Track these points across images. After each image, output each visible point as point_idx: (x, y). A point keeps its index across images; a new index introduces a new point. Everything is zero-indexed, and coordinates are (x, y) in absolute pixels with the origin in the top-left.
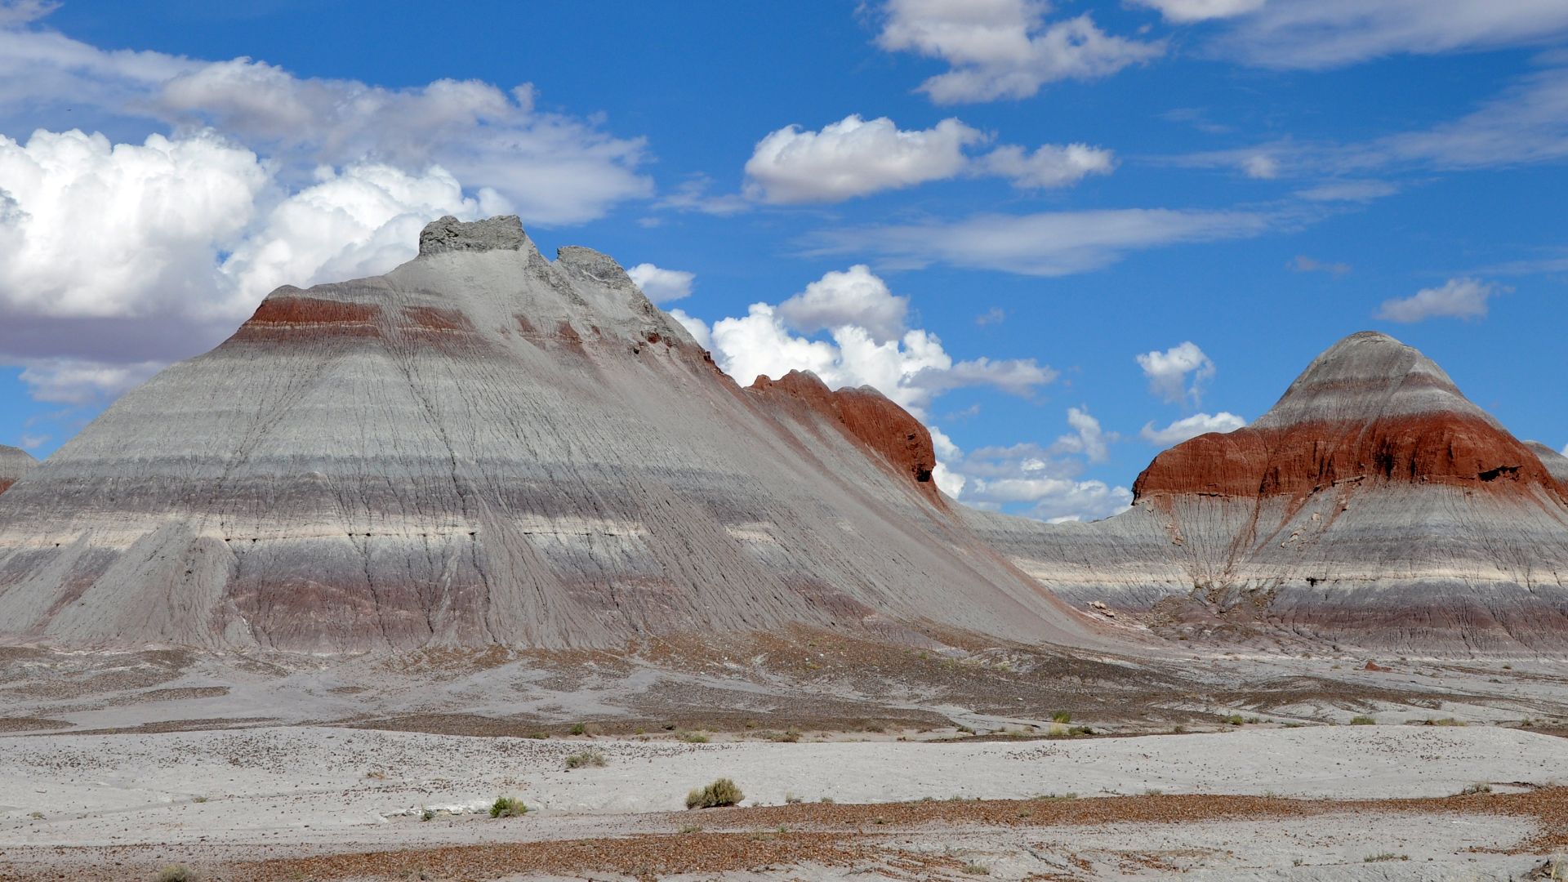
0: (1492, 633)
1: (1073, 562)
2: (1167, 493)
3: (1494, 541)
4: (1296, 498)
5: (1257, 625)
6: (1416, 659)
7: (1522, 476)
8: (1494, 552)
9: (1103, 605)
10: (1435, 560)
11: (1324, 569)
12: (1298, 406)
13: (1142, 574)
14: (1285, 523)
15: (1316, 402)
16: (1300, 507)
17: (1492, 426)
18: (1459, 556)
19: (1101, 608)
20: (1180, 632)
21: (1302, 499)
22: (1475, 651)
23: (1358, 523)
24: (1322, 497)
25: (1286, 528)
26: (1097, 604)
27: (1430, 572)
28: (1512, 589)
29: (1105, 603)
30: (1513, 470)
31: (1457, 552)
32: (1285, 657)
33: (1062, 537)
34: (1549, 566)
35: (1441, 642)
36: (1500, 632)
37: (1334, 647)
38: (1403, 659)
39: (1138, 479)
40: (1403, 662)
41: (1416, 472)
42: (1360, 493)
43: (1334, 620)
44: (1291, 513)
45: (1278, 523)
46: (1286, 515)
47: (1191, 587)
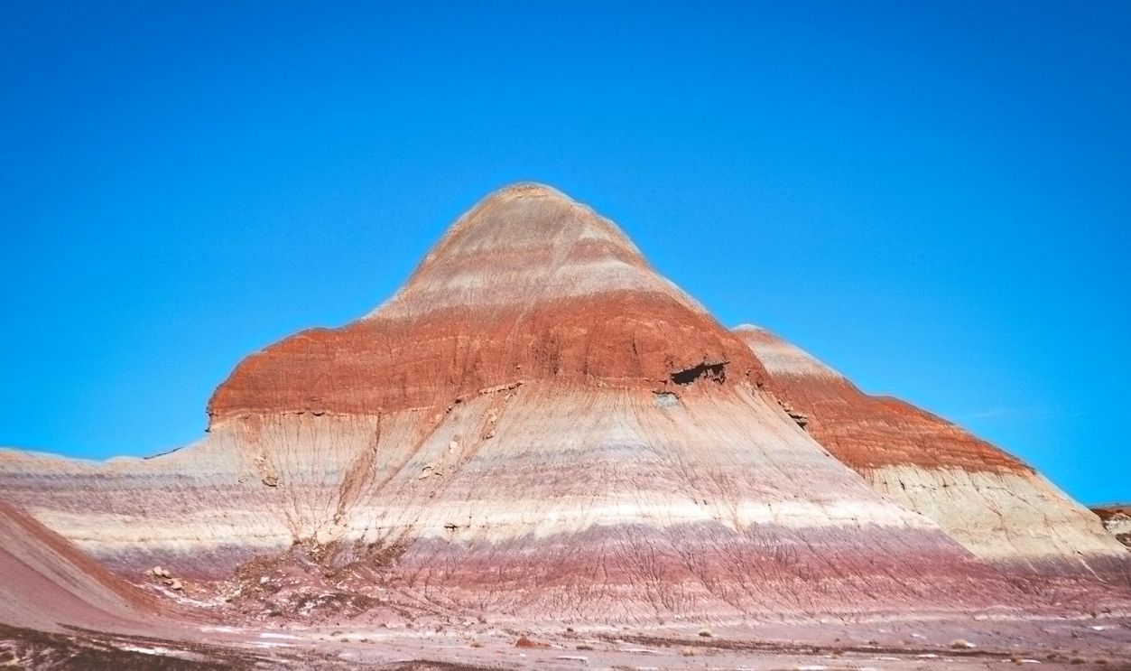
0: (687, 590)
1: (125, 513)
2: (254, 414)
3: (692, 465)
4: (432, 414)
5: (379, 592)
6: (586, 629)
7: (728, 374)
8: (692, 482)
9: (166, 573)
10: (613, 494)
11: (466, 511)
12: (431, 289)
13: (219, 526)
14: (417, 449)
15: (455, 283)
16: (438, 426)
17: (690, 309)
18: (645, 488)
19: (164, 576)
20: (271, 606)
21: (438, 417)
22: (665, 614)
23: (512, 446)
24: (464, 412)
25: (418, 457)
26: (158, 570)
27: (605, 511)
28: (715, 528)
29: (169, 570)
30: (718, 369)
31: (641, 482)
32: (412, 634)
33: (107, 479)
34: (759, 495)
35: (620, 604)
36: (696, 587)
37: (479, 619)
38: (569, 630)
39: (215, 395)
40: (570, 633)
41: (589, 374)
42: (515, 404)
43: (479, 581)
44: (424, 436)
45: (406, 449)
46: (417, 438)
47: (289, 541)
